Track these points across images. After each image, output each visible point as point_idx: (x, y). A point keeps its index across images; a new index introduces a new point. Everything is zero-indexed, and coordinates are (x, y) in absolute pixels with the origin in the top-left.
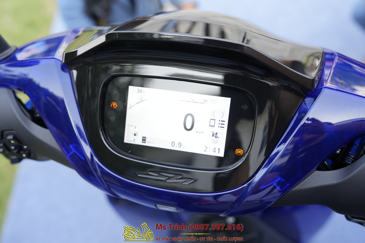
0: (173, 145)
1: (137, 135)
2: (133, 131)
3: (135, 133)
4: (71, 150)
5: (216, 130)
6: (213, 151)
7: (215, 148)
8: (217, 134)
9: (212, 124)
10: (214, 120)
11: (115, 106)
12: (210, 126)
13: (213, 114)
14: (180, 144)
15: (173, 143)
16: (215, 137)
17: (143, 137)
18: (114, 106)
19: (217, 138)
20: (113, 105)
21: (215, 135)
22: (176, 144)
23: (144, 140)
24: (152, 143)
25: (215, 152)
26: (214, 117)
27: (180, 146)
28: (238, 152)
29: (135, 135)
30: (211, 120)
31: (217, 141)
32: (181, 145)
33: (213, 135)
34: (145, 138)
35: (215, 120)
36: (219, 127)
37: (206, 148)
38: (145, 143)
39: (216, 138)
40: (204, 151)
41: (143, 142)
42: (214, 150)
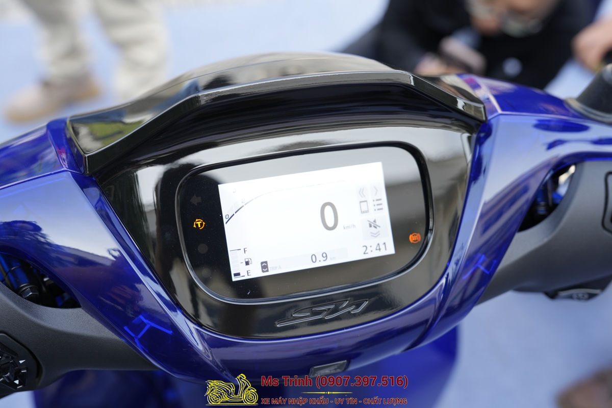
0: (314, 260)
1: (250, 262)
2: (242, 257)
3: (247, 260)
4: (145, 325)
5: (371, 216)
6: (376, 250)
7: (379, 244)
8: (375, 221)
9: (364, 209)
10: (365, 203)
11: (201, 224)
12: (363, 212)
13: (361, 193)
14: (324, 255)
15: (314, 257)
16: (374, 227)
17: (262, 263)
18: (199, 226)
19: (378, 227)
20: (197, 225)
21: (373, 225)
22: (319, 257)
23: (264, 266)
24: (280, 268)
25: (380, 249)
26: (365, 196)
27: (325, 259)
28: (413, 239)
29: (247, 263)
30: (362, 203)
31: (379, 232)
32: (326, 256)
33: (370, 226)
34: (266, 262)
35: (366, 201)
36: (375, 210)
37: (365, 248)
38: (267, 271)
39: (376, 227)
40: (364, 253)
41: (263, 271)
42: (378, 248)
